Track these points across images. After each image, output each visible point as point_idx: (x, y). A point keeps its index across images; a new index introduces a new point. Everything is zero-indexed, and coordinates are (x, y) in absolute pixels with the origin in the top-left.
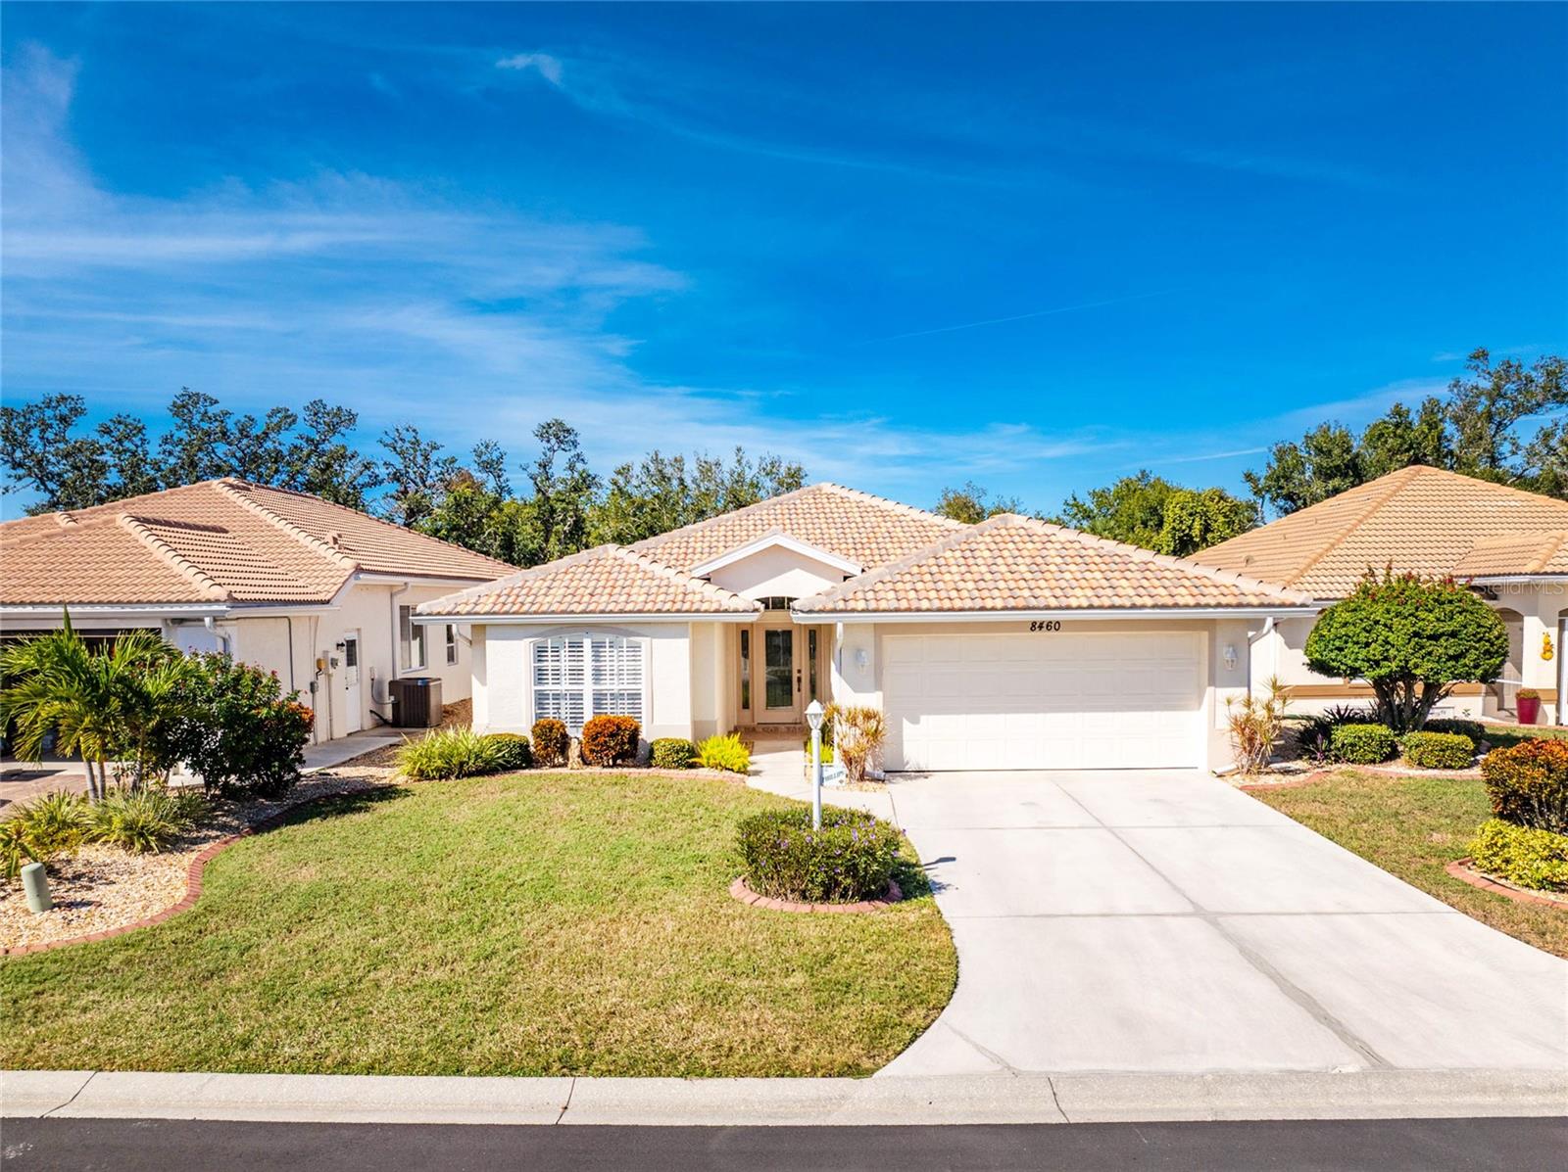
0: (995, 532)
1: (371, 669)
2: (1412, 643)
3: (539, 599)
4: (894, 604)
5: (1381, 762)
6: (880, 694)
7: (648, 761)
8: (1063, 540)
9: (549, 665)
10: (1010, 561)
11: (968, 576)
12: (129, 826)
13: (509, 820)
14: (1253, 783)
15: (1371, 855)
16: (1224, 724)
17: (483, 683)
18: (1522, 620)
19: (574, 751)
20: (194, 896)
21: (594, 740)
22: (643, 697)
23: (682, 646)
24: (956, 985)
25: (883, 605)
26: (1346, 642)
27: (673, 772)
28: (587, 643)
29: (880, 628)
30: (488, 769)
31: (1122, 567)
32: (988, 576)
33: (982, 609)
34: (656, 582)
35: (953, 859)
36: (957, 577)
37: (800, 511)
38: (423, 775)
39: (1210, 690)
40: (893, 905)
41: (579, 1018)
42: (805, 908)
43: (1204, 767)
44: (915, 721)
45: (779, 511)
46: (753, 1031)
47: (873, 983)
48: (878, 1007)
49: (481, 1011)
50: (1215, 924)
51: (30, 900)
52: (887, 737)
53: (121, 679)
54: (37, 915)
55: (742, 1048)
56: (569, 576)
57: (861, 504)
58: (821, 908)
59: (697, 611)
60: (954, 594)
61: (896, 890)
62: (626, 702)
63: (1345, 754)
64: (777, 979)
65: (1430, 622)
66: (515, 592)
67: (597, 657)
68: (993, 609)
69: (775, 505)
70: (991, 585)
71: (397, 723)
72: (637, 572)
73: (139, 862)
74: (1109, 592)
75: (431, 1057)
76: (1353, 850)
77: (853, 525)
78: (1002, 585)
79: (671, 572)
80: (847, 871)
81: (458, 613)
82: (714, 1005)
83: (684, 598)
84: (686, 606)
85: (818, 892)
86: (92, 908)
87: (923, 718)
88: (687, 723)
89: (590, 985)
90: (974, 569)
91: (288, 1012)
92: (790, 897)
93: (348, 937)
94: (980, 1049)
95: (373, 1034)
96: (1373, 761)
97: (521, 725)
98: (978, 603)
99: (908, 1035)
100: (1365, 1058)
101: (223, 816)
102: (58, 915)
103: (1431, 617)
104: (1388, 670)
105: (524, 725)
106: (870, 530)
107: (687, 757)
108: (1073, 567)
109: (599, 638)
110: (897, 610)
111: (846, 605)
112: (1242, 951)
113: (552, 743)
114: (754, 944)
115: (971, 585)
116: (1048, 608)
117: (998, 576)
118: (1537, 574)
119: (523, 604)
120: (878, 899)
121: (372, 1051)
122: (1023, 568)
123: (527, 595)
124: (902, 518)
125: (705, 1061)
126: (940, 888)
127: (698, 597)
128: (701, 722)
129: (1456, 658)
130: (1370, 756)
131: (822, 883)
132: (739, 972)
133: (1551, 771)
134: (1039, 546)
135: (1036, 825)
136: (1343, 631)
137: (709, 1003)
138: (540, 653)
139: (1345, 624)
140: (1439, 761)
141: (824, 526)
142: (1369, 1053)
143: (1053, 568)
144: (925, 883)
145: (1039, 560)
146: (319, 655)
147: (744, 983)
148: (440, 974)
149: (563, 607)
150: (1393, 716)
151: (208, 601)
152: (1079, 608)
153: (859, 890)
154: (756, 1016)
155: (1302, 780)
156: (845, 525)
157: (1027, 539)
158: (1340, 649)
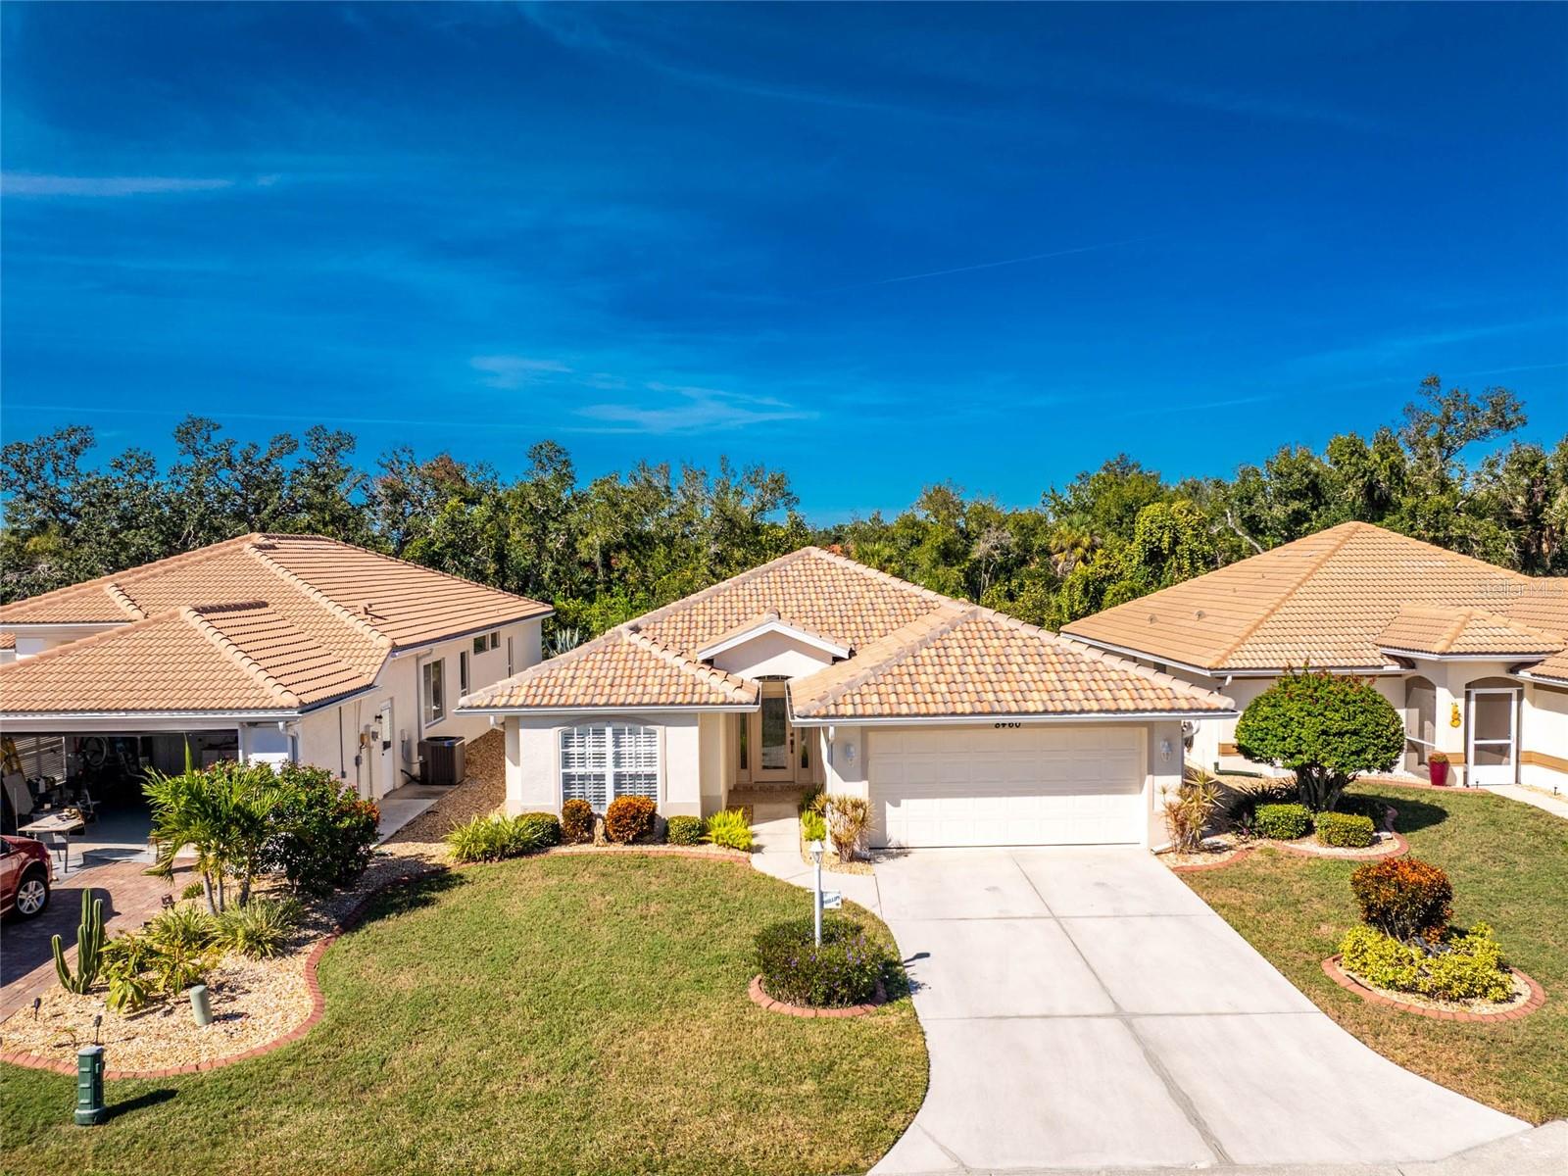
0: (966, 626)
1: (402, 731)
2: (1321, 740)
3: (566, 691)
4: (878, 710)
5: (1298, 838)
6: (865, 784)
7: (663, 837)
8: (1025, 636)
9: (575, 750)
10: (978, 660)
11: (941, 678)
12: (249, 936)
13: (557, 914)
14: (1184, 864)
15: (1266, 949)
16: (1160, 808)
17: (516, 763)
18: (1435, 689)
19: (599, 829)
20: (320, 1007)
21: (617, 822)
22: (658, 777)
23: (693, 732)
24: (927, 1089)
25: (869, 710)
26: (1267, 734)
27: (686, 849)
28: (609, 731)
29: (865, 730)
30: (528, 849)
31: (1074, 667)
32: (959, 678)
33: (953, 714)
34: (667, 671)
35: (927, 955)
36: (932, 679)
37: (791, 579)
38: (471, 858)
39: (1149, 778)
40: (879, 1007)
41: (651, 1126)
42: (810, 1013)
43: (1144, 845)
44: (897, 804)
45: (772, 579)
46: (780, 1136)
47: (865, 1090)
48: (870, 1113)
49: (578, 1121)
50: (1130, 1026)
51: (196, 1015)
52: (872, 821)
53: (237, 808)
54: (204, 1028)
55: (773, 1152)
56: (590, 664)
57: (846, 571)
58: (823, 1013)
59: (706, 703)
60: (929, 698)
61: (881, 993)
62: (643, 782)
63: (1266, 832)
64: (793, 1087)
65: (1335, 721)
66: (544, 682)
67: (617, 744)
68: (963, 714)
69: (768, 572)
70: (961, 688)
71: (423, 780)
72: (650, 659)
73: (262, 967)
74: (1062, 695)
75: (551, 1164)
76: (1253, 944)
77: (840, 595)
78: (970, 687)
79: (680, 661)
80: (844, 984)
81: (495, 706)
82: (749, 1112)
83: (694, 689)
84: (696, 699)
85: (820, 999)
86: (243, 1019)
87: (903, 802)
88: (697, 800)
89: (651, 1096)
90: (947, 668)
91: (434, 1124)
92: (798, 1002)
93: (461, 1049)
94: (943, 1148)
95: (504, 1143)
96: (1291, 838)
97: (550, 803)
98: (950, 708)
99: (892, 1138)
100: (1217, 1156)
101: (312, 911)
102: (220, 1027)
103: (1337, 716)
104: (1300, 762)
105: (552, 803)
106: (855, 601)
107: (698, 833)
108: (1032, 668)
109: (618, 726)
110: (881, 715)
111: (836, 710)
112: (1147, 1054)
113: (578, 823)
114: (774, 1052)
115: (944, 688)
116: (1009, 713)
117: (967, 678)
118: (1444, 654)
119: (551, 695)
120: (869, 1003)
121: (507, 1159)
122: (989, 669)
123: (555, 686)
124: (884, 587)
125: (748, 1163)
126: (916, 988)
127: (705, 689)
128: (708, 797)
129: (1358, 753)
130: (1288, 834)
131: (824, 993)
132: (764, 1080)
133: (1401, 890)
134: (1004, 642)
135: (996, 915)
136: (1263, 725)
137: (745, 1111)
138: (566, 741)
139: (1267, 718)
140: (1345, 841)
141: (813, 596)
142: (1219, 1151)
143: (1015, 668)
144: (905, 983)
145: (1003, 659)
146: (362, 730)
147: (768, 1091)
148: (538, 1086)
149: (587, 700)
150: (1309, 795)
151: (282, 708)
152: (1036, 713)
153: (853, 997)
154: (781, 1123)
155: (1226, 859)
156: (833, 596)
157: (993, 634)
158: (1263, 740)
